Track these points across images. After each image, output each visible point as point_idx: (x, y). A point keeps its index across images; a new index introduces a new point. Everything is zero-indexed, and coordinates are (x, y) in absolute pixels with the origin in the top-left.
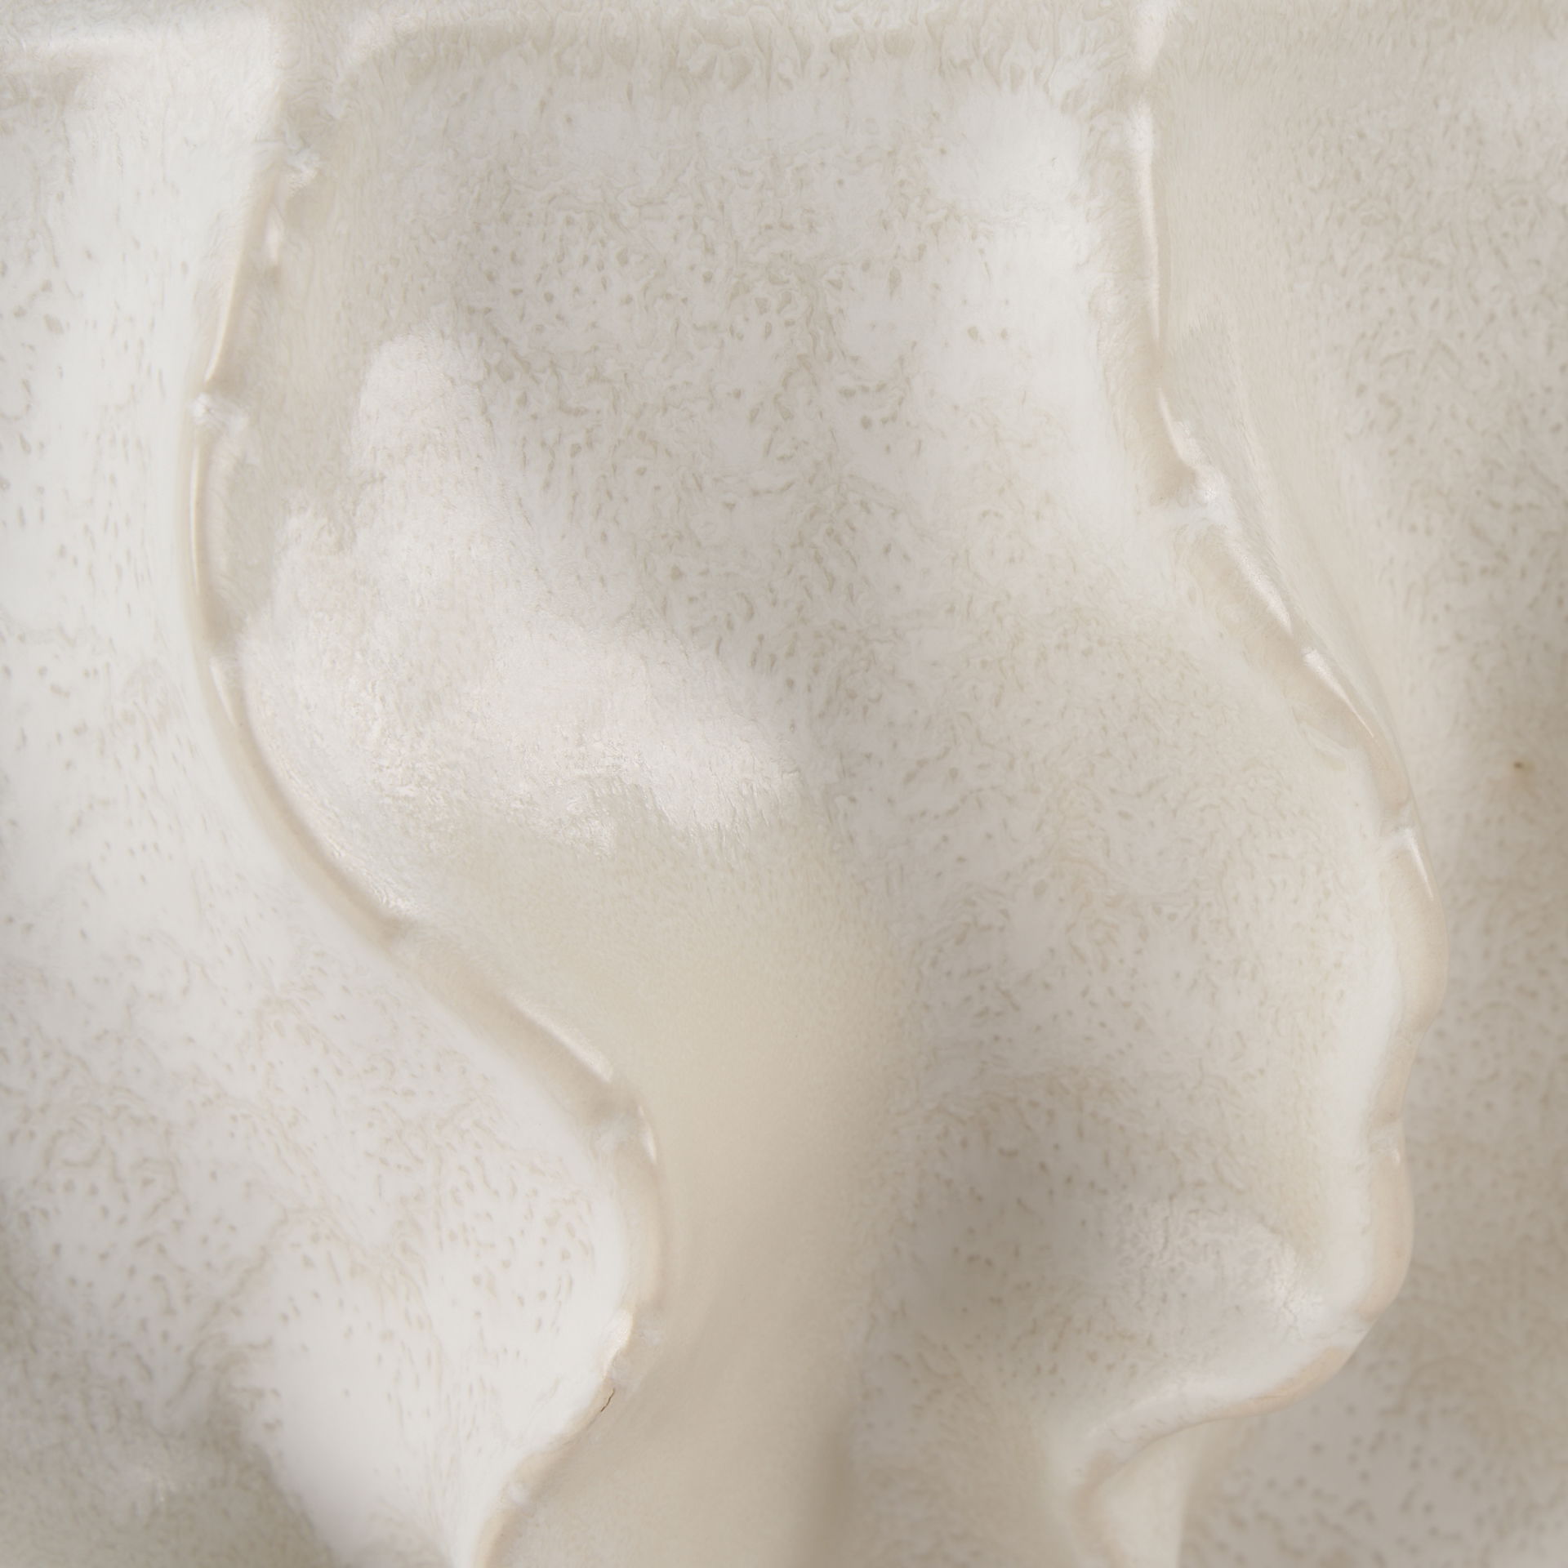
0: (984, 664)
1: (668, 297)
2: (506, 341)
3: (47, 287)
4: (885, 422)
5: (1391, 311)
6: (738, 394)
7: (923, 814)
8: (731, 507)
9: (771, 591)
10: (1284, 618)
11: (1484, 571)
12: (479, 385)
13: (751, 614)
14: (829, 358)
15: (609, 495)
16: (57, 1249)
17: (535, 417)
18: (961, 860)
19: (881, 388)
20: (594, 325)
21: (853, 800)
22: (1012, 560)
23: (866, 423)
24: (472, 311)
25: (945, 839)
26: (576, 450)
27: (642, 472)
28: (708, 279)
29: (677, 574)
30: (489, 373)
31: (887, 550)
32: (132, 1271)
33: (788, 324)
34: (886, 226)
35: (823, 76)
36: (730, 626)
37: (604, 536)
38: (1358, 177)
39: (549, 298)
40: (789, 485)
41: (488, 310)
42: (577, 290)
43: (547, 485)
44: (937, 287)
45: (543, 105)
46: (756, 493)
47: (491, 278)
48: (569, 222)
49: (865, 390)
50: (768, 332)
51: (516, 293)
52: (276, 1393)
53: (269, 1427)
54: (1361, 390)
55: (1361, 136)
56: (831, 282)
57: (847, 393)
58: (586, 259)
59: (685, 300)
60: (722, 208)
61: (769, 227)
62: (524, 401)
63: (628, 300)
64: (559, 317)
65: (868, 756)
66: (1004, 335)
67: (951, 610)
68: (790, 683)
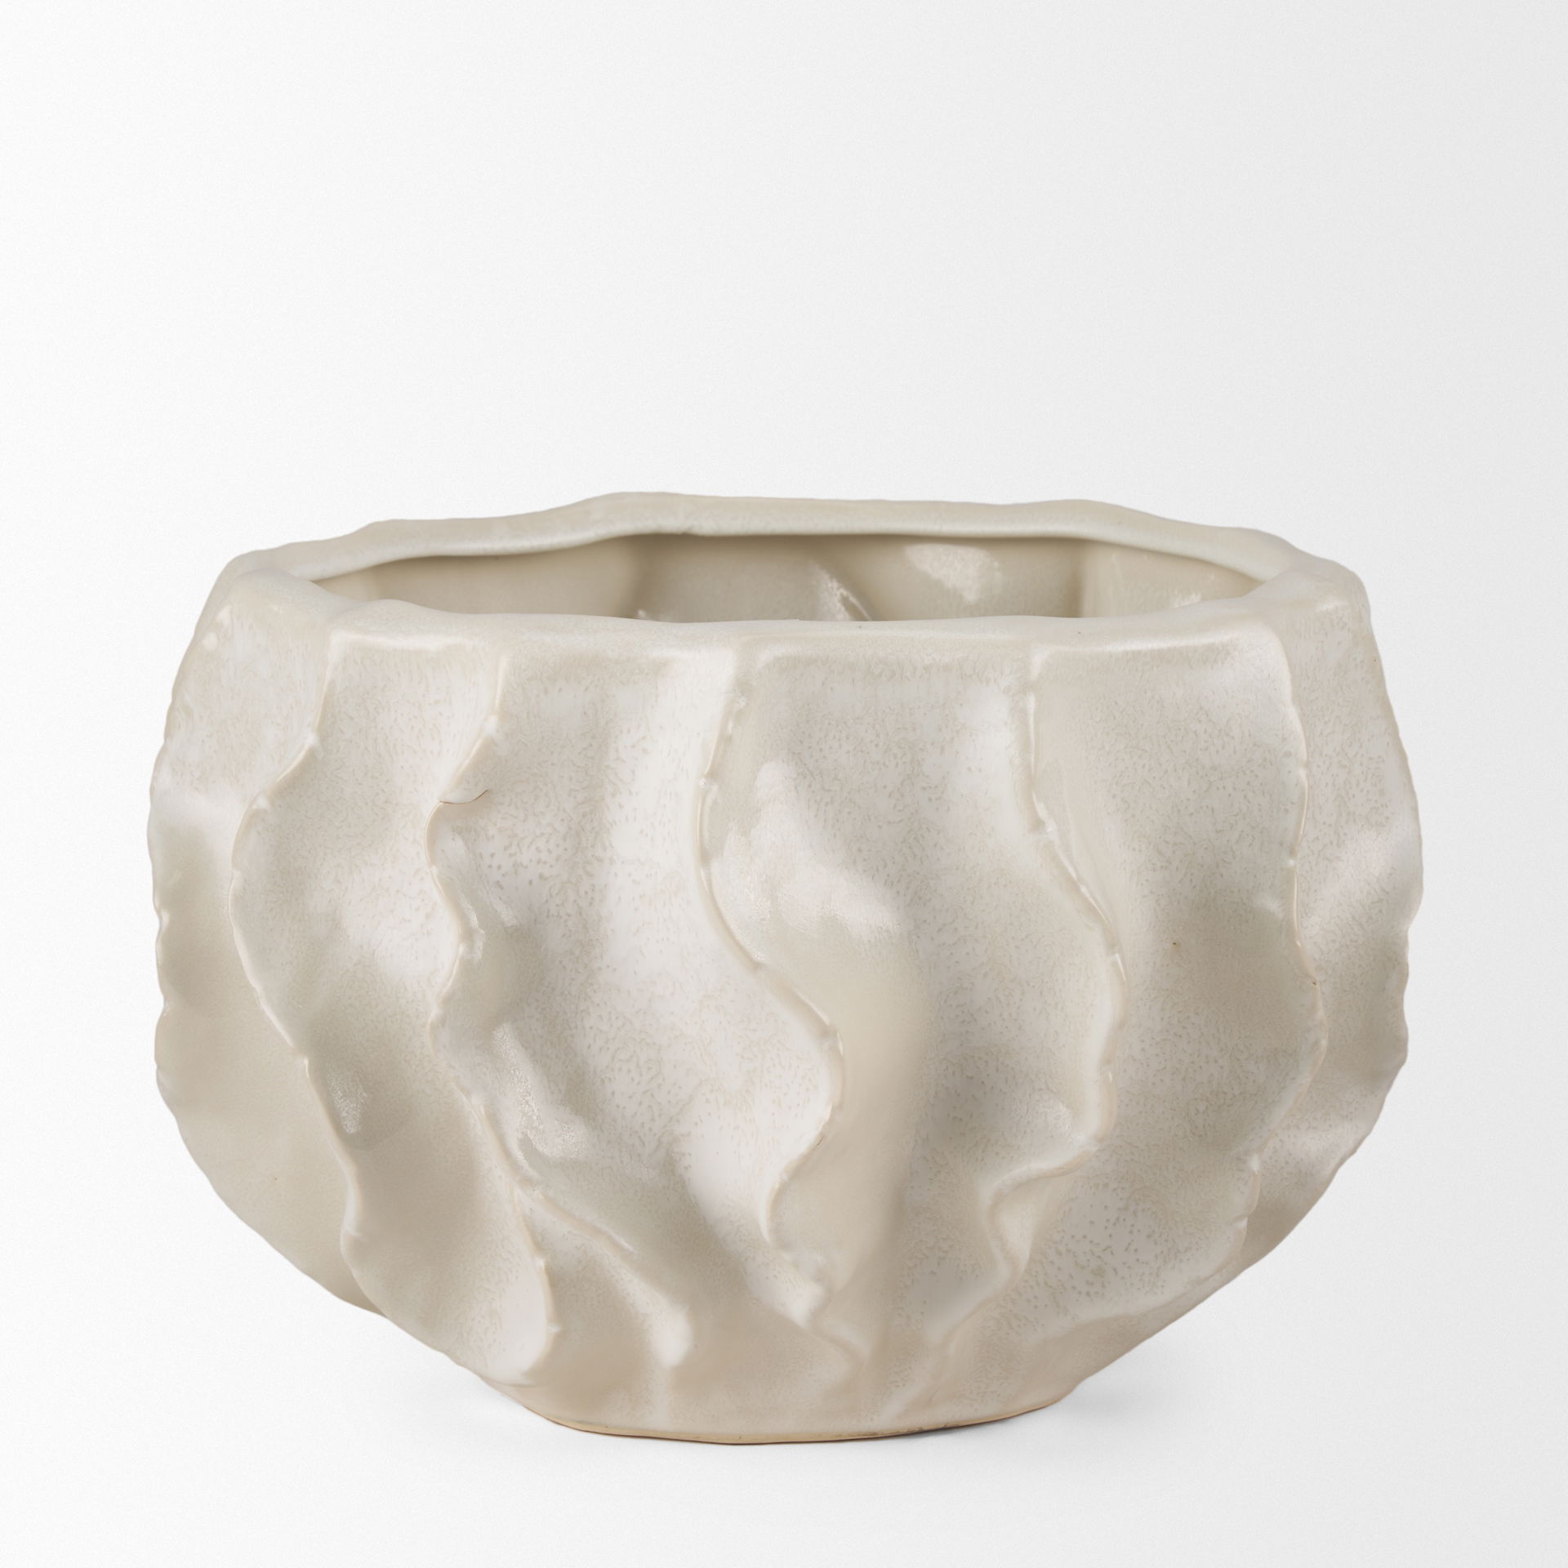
0: (968, 889)
1: (862, 751)
2: (805, 765)
3: (644, 738)
4: (937, 799)
5: (1127, 768)
6: (885, 787)
7: (944, 944)
8: (880, 827)
9: (893, 858)
10: (1074, 875)
11: (1162, 867)
12: (795, 779)
13: (885, 866)
14: (918, 775)
15: (838, 821)
16: (613, 1093)
17: (813, 792)
18: (957, 962)
19: (936, 787)
20: (836, 760)
21: (918, 937)
22: (979, 851)
23: (930, 800)
24: (794, 753)
25: (952, 954)
26: (827, 804)
27: (849, 813)
28: (877, 746)
29: (860, 850)
30: (799, 774)
31: (935, 845)
32: (640, 1103)
33: (904, 763)
34: (940, 730)
35: (920, 677)
36: (878, 870)
37: (835, 835)
38: (1115, 718)
39: (821, 750)
40: (901, 821)
41: (799, 753)
42: (831, 748)
43: (816, 816)
44: (957, 752)
45: (823, 684)
46: (889, 823)
47: (801, 742)
48: (829, 724)
49: (930, 788)
50: (897, 765)
51: (810, 748)
52: (690, 1155)
53: (686, 1168)
54: (1114, 796)
55: (1116, 703)
56: (920, 749)
57: (924, 789)
58: (834, 737)
59: (868, 753)
60: (883, 721)
61: (899, 729)
62: (810, 786)
63: (848, 752)
64: (824, 757)
65: (925, 921)
66: (980, 770)
67: (957, 869)
68: (898, 892)
